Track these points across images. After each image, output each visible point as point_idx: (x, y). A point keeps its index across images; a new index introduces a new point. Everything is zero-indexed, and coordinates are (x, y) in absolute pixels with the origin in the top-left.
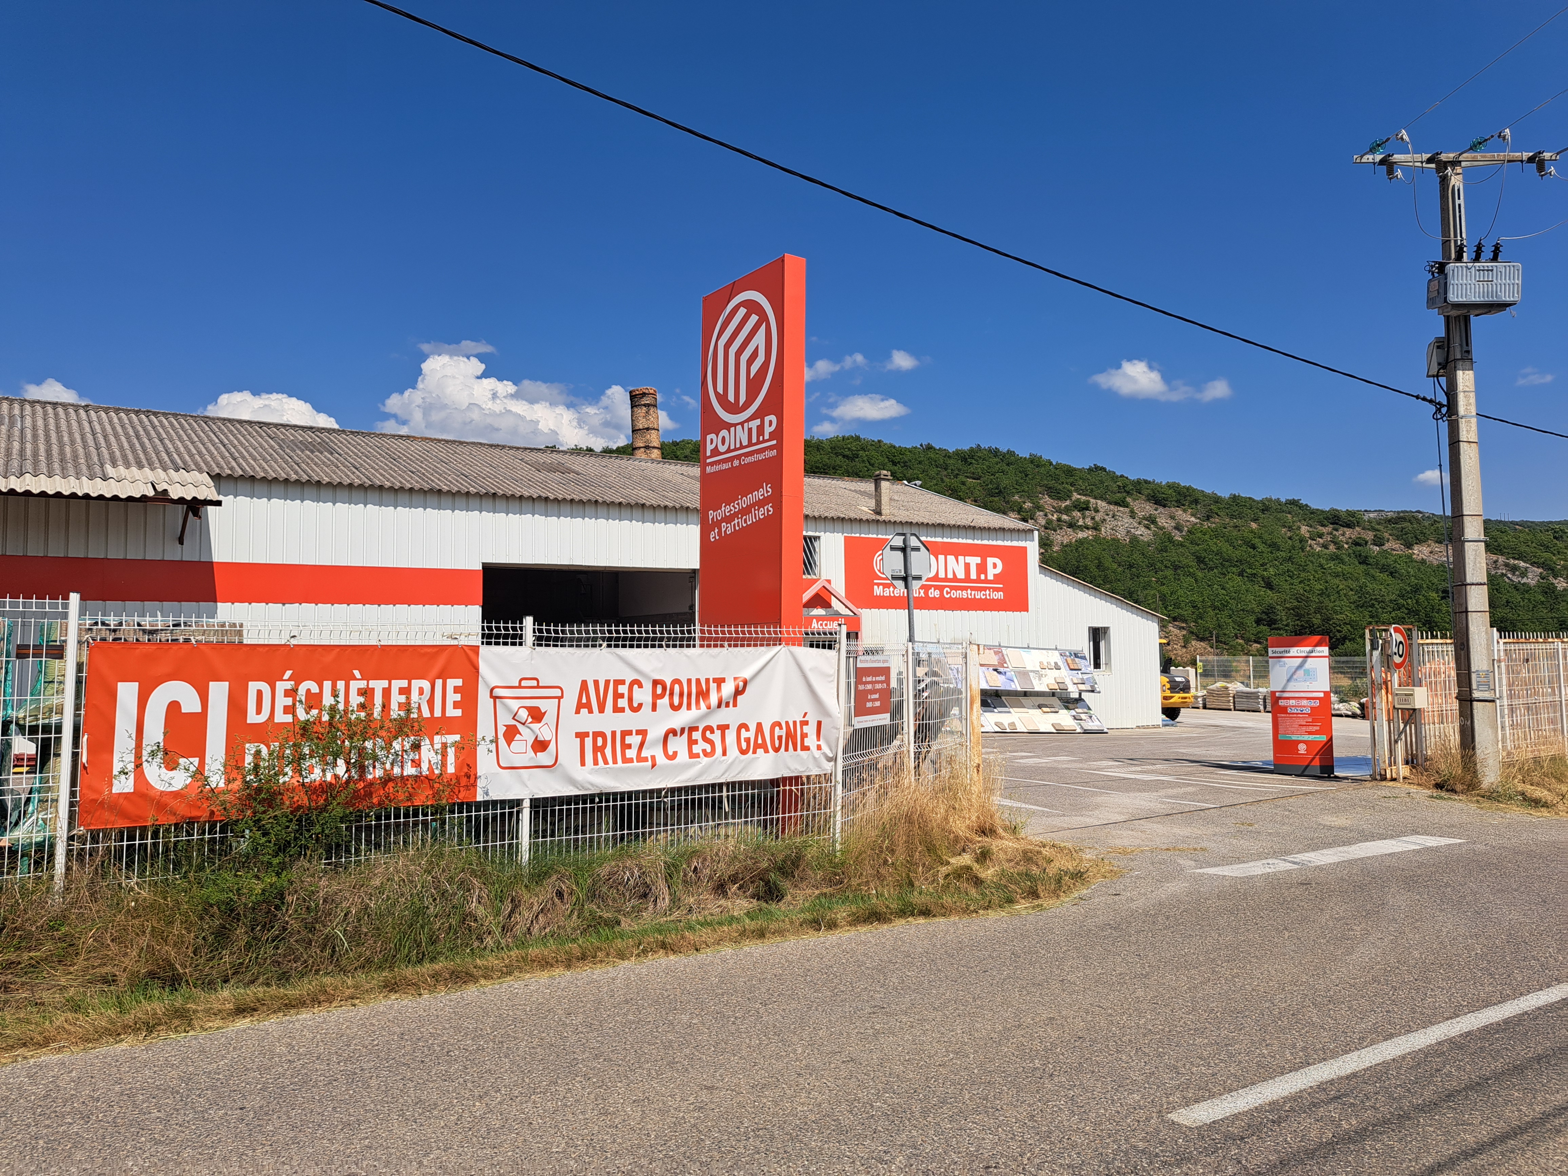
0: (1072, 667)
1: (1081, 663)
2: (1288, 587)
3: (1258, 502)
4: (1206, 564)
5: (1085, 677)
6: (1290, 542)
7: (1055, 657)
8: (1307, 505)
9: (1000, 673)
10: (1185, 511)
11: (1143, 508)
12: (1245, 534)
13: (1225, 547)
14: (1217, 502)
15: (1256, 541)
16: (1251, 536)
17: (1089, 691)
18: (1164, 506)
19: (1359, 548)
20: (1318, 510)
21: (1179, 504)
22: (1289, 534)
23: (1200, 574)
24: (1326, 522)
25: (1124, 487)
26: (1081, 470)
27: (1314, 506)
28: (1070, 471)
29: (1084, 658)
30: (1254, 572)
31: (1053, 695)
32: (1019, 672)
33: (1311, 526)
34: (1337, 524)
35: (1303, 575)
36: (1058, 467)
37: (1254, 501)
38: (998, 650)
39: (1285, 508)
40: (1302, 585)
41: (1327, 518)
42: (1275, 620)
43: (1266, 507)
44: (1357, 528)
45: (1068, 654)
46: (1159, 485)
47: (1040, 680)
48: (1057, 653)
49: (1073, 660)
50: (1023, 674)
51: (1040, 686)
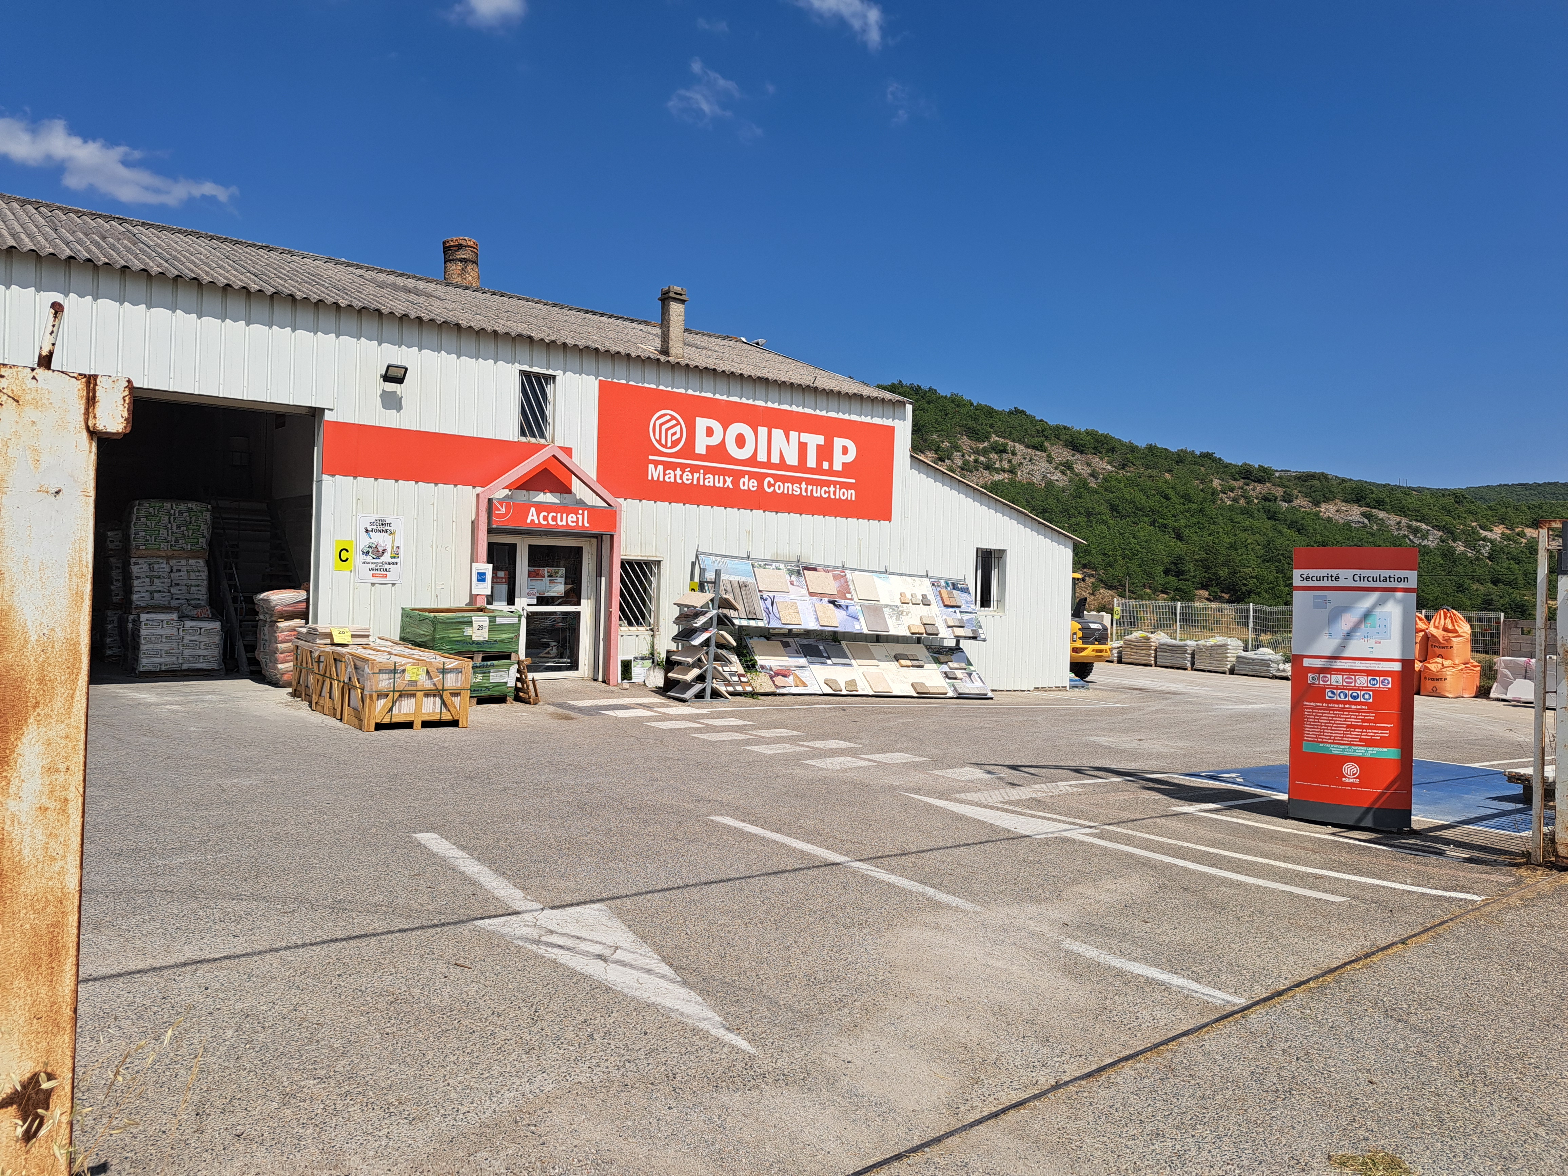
0: (947, 603)
1: (960, 598)
2: (1197, 539)
3: (1173, 453)
4: (1118, 512)
5: (966, 617)
6: (1201, 493)
7: (924, 587)
8: (1220, 459)
9: (839, 606)
10: (1101, 459)
11: (1061, 453)
12: (1159, 484)
13: (1139, 496)
14: (1133, 451)
15: (1170, 491)
16: (1165, 486)
17: (970, 638)
18: (1082, 453)
19: (1267, 503)
20: (1231, 464)
21: (1096, 451)
22: (1201, 487)
23: (1112, 522)
24: (1238, 476)
25: (1043, 431)
26: (1001, 412)
27: (1227, 460)
28: (990, 412)
29: (966, 590)
30: (1165, 522)
31: (919, 641)
32: (868, 607)
33: (1223, 480)
34: (1248, 478)
35: (1212, 527)
36: (979, 407)
37: (1169, 452)
38: (840, 573)
39: (1199, 461)
40: (1212, 537)
41: (1239, 473)
42: (1183, 571)
43: (1180, 458)
44: (1268, 484)
45: (943, 583)
46: (1079, 432)
47: (898, 618)
48: (927, 582)
49: (950, 593)
50: (874, 609)
51: (896, 629)
